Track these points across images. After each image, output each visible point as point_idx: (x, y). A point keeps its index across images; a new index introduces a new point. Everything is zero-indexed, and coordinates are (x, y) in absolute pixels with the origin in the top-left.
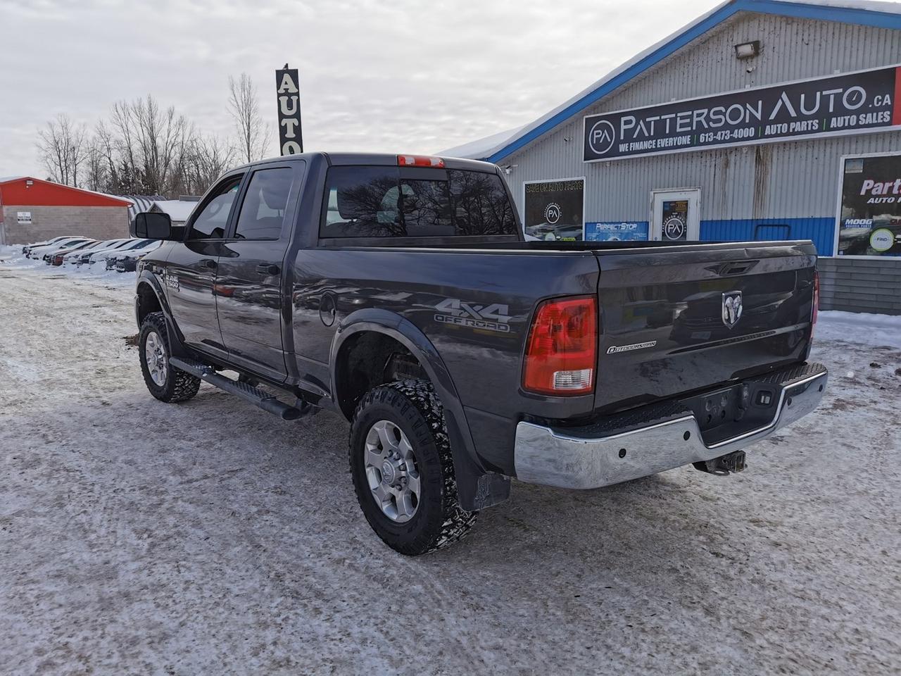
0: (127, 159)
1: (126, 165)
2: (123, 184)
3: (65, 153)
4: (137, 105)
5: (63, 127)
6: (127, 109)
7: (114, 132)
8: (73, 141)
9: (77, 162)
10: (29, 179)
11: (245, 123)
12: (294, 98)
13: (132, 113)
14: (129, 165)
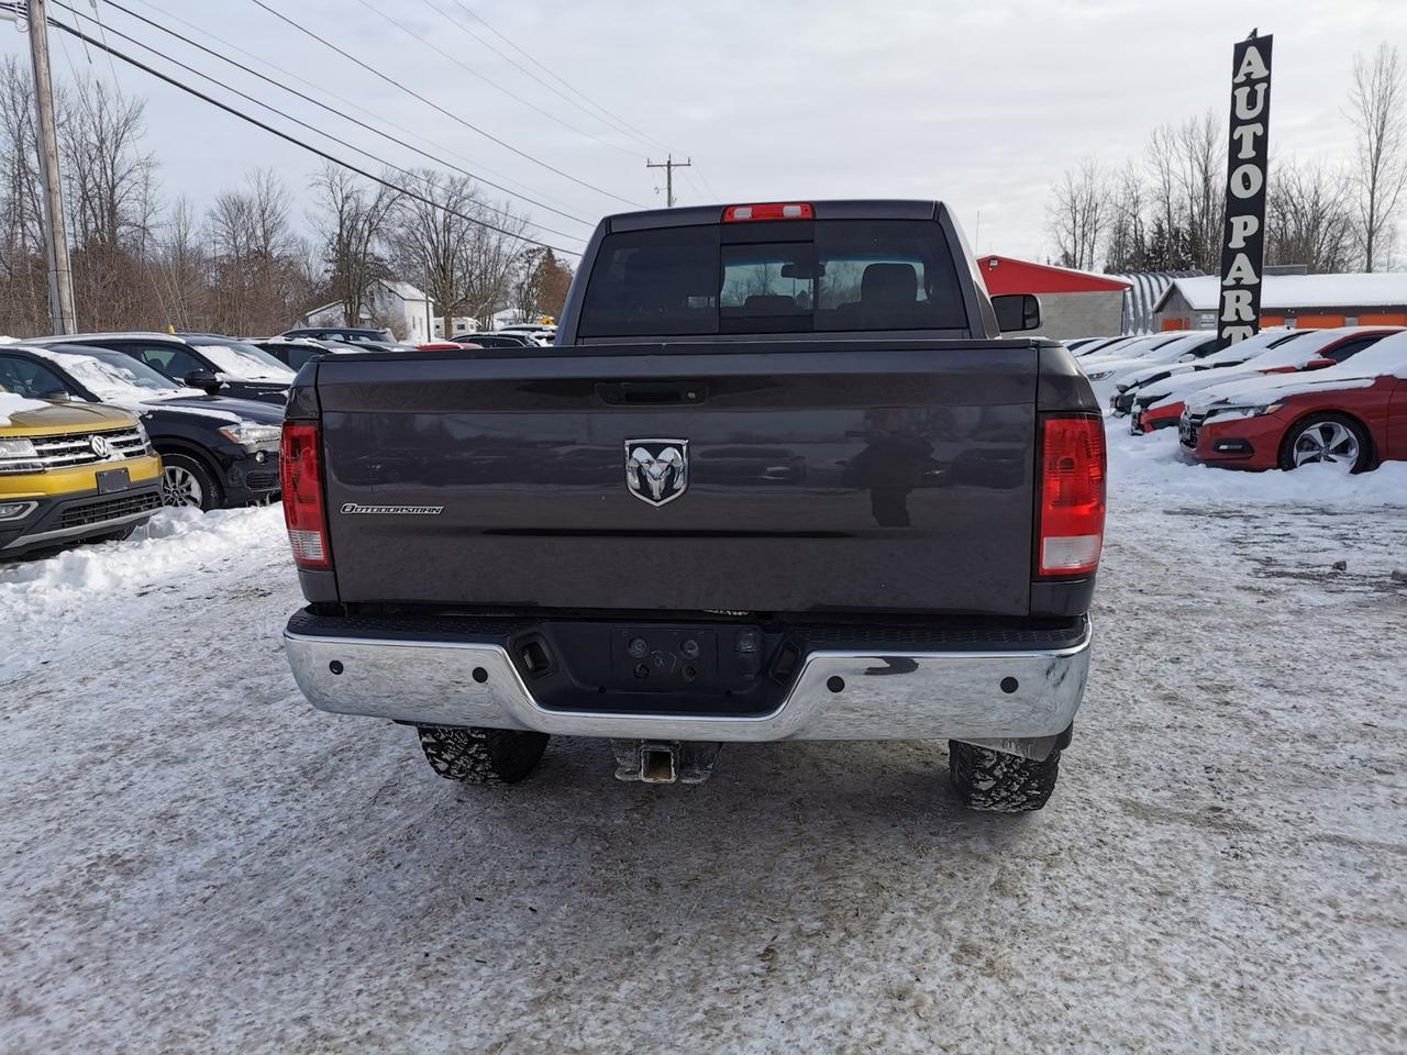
0: (1162, 215)
1: (1160, 227)
2: (1151, 255)
3: (1083, 217)
4: (1188, 126)
5: (1086, 175)
6: (1172, 137)
7: (1147, 176)
8: (1098, 198)
9: (1097, 227)
10: (994, 258)
11: (1373, 131)
12: (1261, 88)
13: (1179, 143)
14: (1165, 226)
